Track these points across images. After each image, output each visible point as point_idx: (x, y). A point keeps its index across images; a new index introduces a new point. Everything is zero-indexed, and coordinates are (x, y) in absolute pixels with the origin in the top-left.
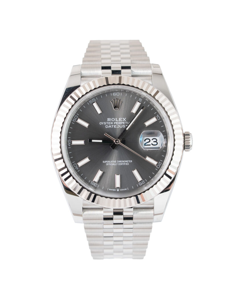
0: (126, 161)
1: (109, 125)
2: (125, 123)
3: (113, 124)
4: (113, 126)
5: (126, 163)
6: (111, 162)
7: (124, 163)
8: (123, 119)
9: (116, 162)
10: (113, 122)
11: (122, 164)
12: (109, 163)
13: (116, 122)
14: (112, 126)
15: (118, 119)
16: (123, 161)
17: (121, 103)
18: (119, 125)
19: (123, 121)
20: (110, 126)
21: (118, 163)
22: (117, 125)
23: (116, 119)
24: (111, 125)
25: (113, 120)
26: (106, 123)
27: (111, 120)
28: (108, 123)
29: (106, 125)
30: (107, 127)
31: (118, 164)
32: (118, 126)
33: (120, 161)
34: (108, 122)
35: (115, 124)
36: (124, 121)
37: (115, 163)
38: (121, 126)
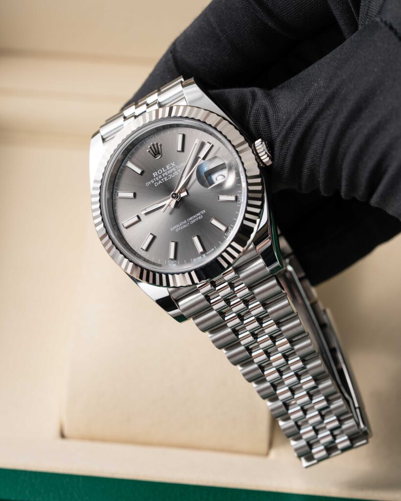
0: (198, 215)
1: (158, 181)
2: (176, 168)
3: (163, 177)
4: (164, 180)
5: (198, 216)
6: (181, 225)
8: (172, 165)
9: (186, 221)
10: (161, 175)
11: (194, 221)
12: (178, 228)
13: (165, 172)
14: (162, 181)
15: (165, 168)
16: (195, 217)
17: (159, 147)
18: (170, 174)
19: (172, 168)
20: (160, 182)
21: (189, 222)
22: (167, 176)
23: (163, 169)
24: (160, 180)
25: (160, 172)
26: (154, 180)
27: (158, 174)
28: (156, 179)
29: (154, 182)
30: (156, 184)
32: (170, 177)
33: (191, 218)
34: (155, 177)
35: (165, 176)
36: (174, 166)
37: (185, 223)
38: (173, 175)
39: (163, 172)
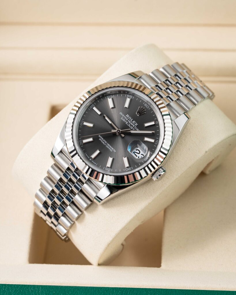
2: (135, 127)
3: (127, 121)
5: (111, 149)
6: (104, 140)
7: (110, 148)
8: (135, 123)
9: (107, 143)
11: (108, 147)
12: (102, 139)
14: (125, 121)
15: (133, 121)
17: (144, 113)
18: (130, 124)
23: (132, 119)
25: (130, 118)
27: (128, 117)
29: (123, 117)
30: (122, 119)
31: (106, 145)
33: (109, 145)
34: (126, 117)
36: (135, 125)
37: (105, 143)
38: (130, 126)
39: (130, 120)
